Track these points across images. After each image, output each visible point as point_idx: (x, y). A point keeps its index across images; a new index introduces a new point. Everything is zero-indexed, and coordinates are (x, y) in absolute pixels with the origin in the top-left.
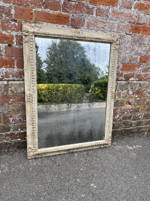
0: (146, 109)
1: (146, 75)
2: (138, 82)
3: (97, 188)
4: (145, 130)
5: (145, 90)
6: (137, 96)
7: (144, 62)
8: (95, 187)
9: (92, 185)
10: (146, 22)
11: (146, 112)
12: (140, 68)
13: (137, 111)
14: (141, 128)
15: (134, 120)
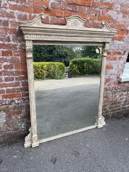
0: (110, 104)
1: (109, 88)
2: (105, 92)
3: (90, 146)
4: (110, 115)
5: (109, 95)
6: (105, 99)
7: (108, 81)
8: (89, 146)
9: (87, 145)
10: (108, 64)
11: (110, 106)
12: (106, 85)
13: (105, 106)
14: (108, 114)
15: (104, 110)
